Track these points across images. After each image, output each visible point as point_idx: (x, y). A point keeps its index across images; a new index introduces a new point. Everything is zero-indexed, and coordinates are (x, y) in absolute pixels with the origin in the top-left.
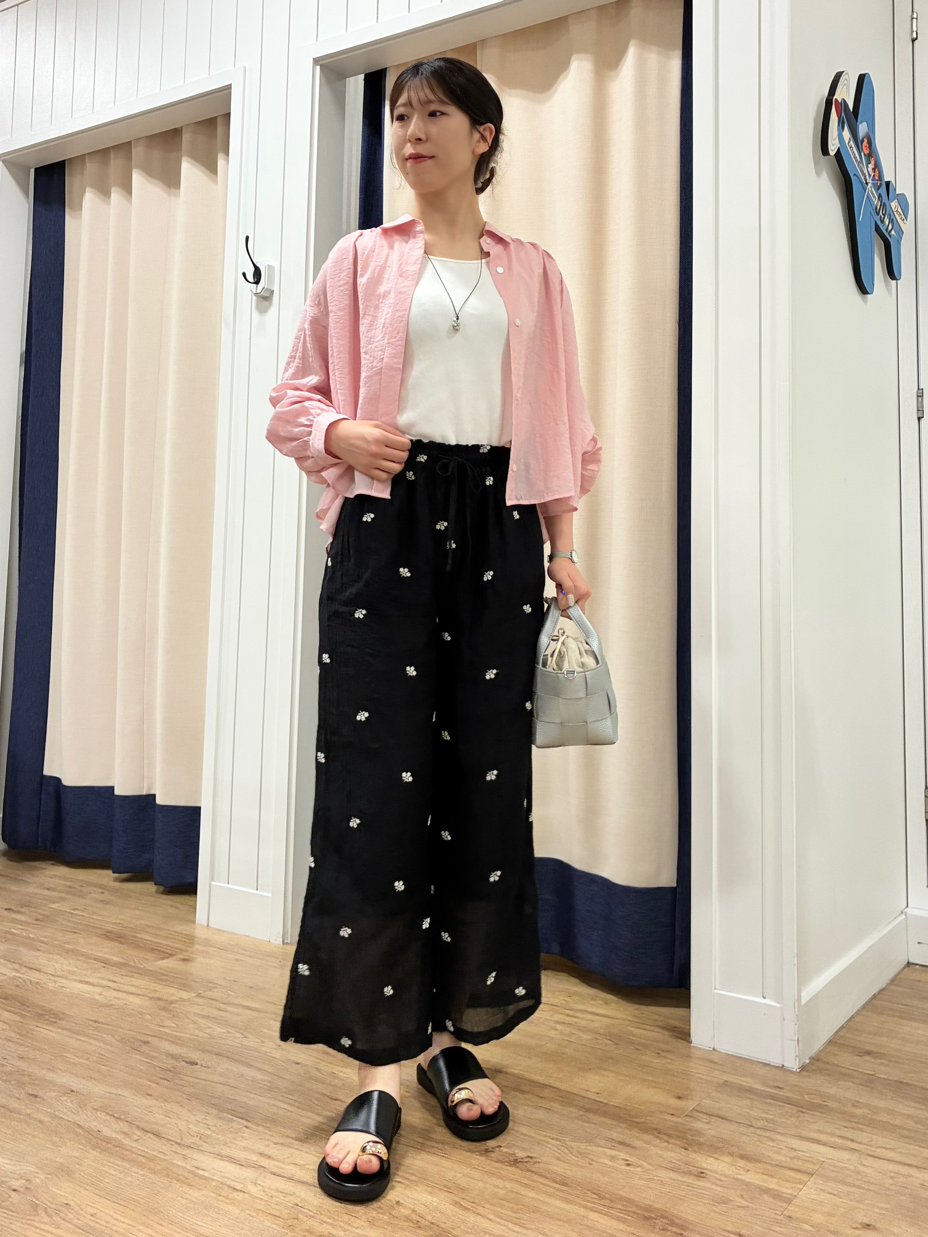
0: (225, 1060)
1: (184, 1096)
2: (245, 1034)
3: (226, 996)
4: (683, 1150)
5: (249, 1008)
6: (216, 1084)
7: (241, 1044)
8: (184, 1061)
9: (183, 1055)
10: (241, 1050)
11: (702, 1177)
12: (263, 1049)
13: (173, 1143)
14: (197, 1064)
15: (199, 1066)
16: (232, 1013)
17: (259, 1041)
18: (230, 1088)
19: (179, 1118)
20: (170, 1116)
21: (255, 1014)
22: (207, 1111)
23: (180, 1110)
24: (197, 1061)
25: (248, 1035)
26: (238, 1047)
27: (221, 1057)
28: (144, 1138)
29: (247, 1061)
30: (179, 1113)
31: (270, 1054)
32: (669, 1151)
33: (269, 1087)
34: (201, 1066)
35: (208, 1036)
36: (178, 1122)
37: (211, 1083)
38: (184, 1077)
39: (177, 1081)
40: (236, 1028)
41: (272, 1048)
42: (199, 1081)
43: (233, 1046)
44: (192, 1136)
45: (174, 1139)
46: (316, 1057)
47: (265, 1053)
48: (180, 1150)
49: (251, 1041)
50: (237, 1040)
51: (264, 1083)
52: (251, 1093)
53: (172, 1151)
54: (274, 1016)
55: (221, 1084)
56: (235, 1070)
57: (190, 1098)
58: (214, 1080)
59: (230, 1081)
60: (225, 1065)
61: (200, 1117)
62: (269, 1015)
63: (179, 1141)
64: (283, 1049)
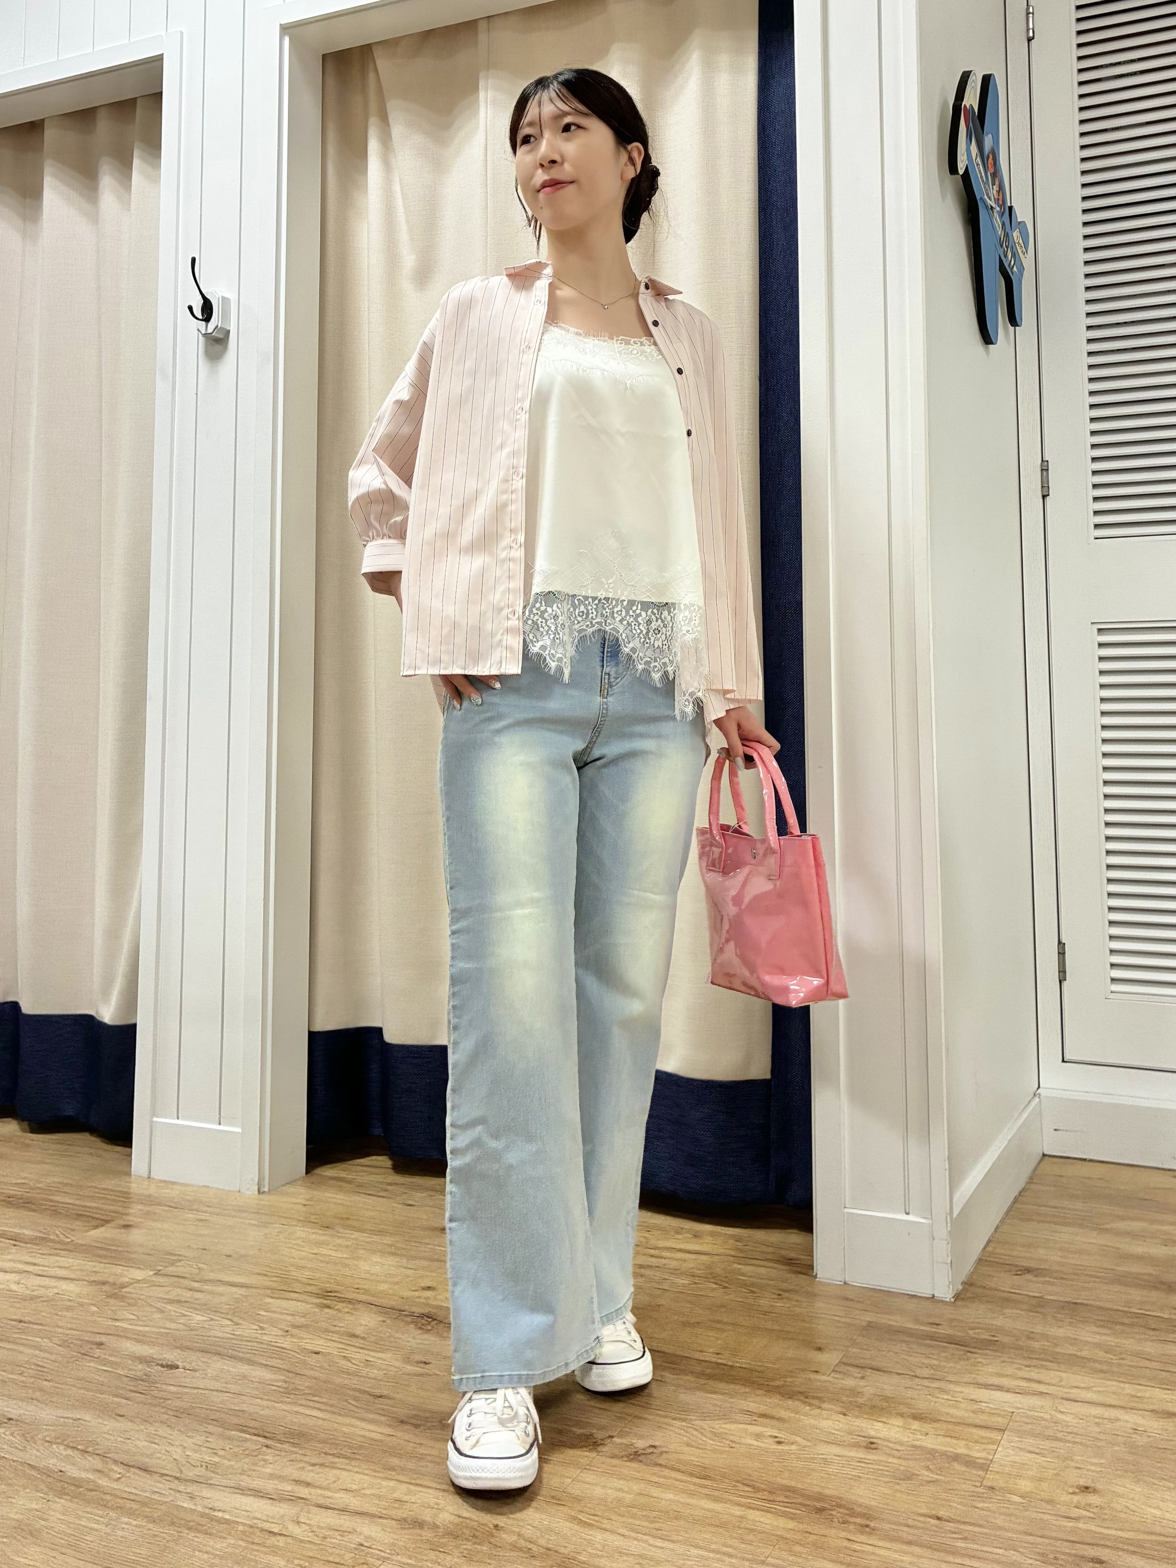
0: (215, 1358)
1: (171, 1413)
2: (236, 1320)
3: (197, 1271)
4: (841, 1416)
6: (208, 1392)
7: (234, 1334)
9: (155, 1356)
10: (234, 1342)
11: (873, 1448)
12: (265, 1338)
13: (168, 1478)
14: (177, 1367)
15: (181, 1370)
16: (211, 1293)
17: (256, 1327)
19: (170, 1443)
20: (156, 1441)
21: (242, 1291)
22: (204, 1430)
23: (170, 1432)
24: (177, 1363)
25: (241, 1322)
26: (230, 1338)
27: (209, 1355)
28: (129, 1475)
29: (247, 1356)
30: (168, 1436)
31: (276, 1344)
32: (824, 1419)
33: (283, 1388)
34: (184, 1368)
35: (184, 1328)
36: (170, 1448)
37: (203, 1392)
38: (164, 1387)
39: (155, 1393)
40: (222, 1313)
41: (277, 1336)
42: (187, 1390)
43: (223, 1338)
44: (194, 1466)
45: (170, 1473)
46: (340, 1342)
47: (269, 1343)
48: (181, 1488)
49: (248, 1330)
50: (227, 1329)
51: (276, 1384)
52: (262, 1399)
53: (171, 1489)
54: (269, 1291)
55: (217, 1391)
56: (234, 1370)
57: (178, 1414)
58: (209, 1387)
59: (229, 1386)
60: (217, 1365)
61: (199, 1439)
62: (262, 1292)
63: (178, 1475)
64: (292, 1336)
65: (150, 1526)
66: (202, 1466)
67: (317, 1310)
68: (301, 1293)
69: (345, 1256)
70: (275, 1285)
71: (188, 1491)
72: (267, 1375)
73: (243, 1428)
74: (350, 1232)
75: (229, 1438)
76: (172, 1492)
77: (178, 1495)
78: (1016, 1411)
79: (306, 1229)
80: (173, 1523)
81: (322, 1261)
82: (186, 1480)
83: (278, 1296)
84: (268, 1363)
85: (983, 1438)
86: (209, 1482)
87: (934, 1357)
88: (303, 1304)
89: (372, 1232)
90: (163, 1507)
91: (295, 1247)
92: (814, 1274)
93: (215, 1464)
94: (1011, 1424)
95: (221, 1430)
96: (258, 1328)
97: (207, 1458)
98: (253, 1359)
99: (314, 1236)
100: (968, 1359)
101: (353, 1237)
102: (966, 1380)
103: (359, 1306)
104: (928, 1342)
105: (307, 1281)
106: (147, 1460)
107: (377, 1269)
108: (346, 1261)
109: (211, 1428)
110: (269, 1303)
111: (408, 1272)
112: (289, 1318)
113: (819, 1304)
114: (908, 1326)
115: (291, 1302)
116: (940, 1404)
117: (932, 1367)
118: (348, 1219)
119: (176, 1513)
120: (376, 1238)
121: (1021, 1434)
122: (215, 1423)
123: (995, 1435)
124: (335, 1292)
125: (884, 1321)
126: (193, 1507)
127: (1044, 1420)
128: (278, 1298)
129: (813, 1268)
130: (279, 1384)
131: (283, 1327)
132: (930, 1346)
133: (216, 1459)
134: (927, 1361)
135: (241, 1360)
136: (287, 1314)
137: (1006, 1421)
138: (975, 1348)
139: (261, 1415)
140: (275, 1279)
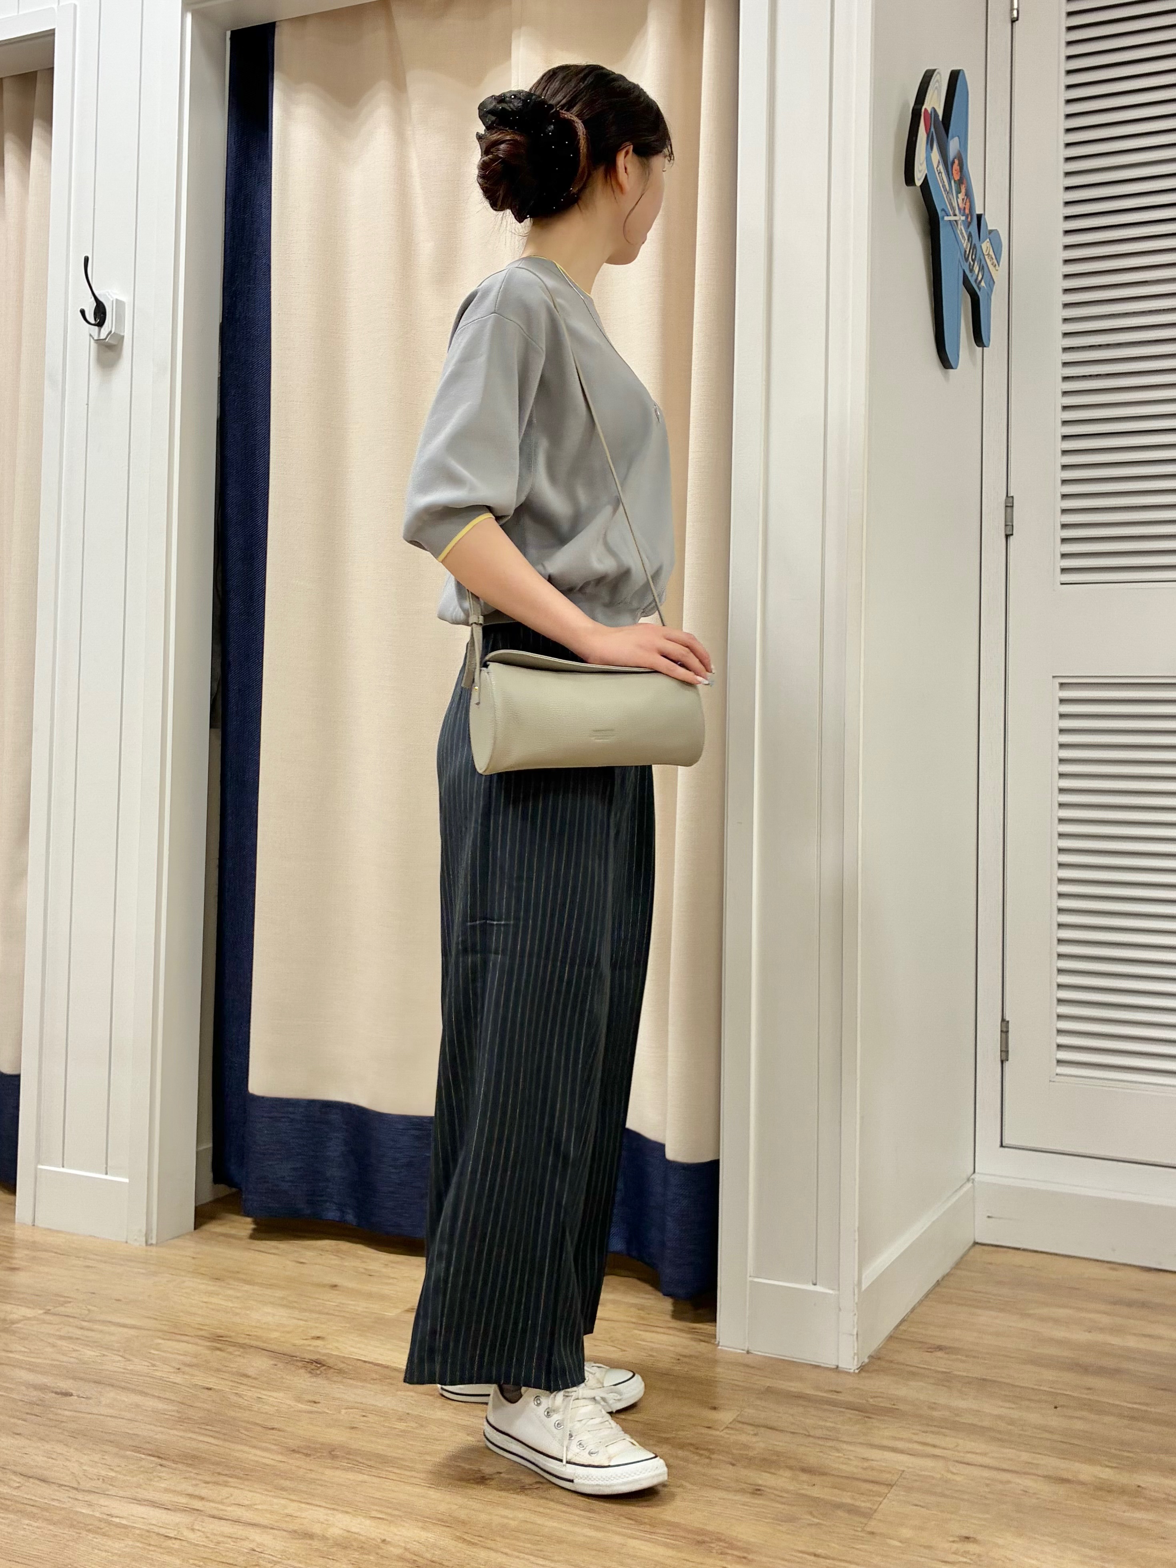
0: (108, 1389)
1: (65, 1433)
2: (127, 1356)
3: (88, 1312)
4: (731, 1466)
5: (124, 1326)
6: (103, 1417)
7: (125, 1369)
8: (52, 1392)
9: (49, 1385)
10: (128, 1376)
11: (761, 1495)
12: (158, 1374)
13: (65, 1488)
14: (71, 1395)
15: (76, 1397)
16: (100, 1331)
17: (146, 1364)
18: (124, 1421)
19: (67, 1459)
20: (53, 1457)
23: (66, 1450)
24: (71, 1391)
25: (131, 1358)
26: (121, 1372)
27: (102, 1386)
28: (26, 1484)
29: (139, 1388)
30: (65, 1453)
31: (168, 1379)
32: (713, 1468)
33: (176, 1417)
34: (78, 1396)
35: (77, 1361)
36: (67, 1463)
37: (97, 1416)
38: (59, 1411)
39: (51, 1416)
40: (112, 1349)
41: (169, 1372)
42: (81, 1415)
43: (115, 1372)
44: (91, 1479)
45: (66, 1484)
46: (235, 1382)
47: (161, 1378)
48: (80, 1496)
49: (139, 1365)
50: (118, 1364)
51: (169, 1413)
52: (156, 1426)
53: (69, 1497)
54: (160, 1334)
55: (111, 1416)
56: (126, 1400)
57: (74, 1435)
58: (102, 1413)
59: (123, 1413)
60: (110, 1395)
61: (97, 1457)
62: (150, 1333)
63: (75, 1485)
64: (184, 1373)
65: (51, 1527)
66: (98, 1479)
67: (208, 1352)
68: (192, 1336)
69: (236, 1305)
70: (165, 1328)
71: (86, 1499)
72: (160, 1406)
73: (137, 1449)
74: (241, 1284)
75: (124, 1457)
76: (70, 1500)
77: (76, 1502)
78: (906, 1469)
79: (195, 1280)
80: (72, 1526)
81: (213, 1309)
82: (84, 1491)
83: (168, 1338)
84: (160, 1395)
85: (871, 1491)
86: (107, 1493)
87: (830, 1420)
88: (195, 1346)
89: (261, 1285)
90: (63, 1512)
91: (185, 1295)
92: (717, 1342)
93: (112, 1478)
94: (900, 1480)
95: (115, 1450)
96: (149, 1365)
97: (103, 1473)
98: (145, 1390)
99: (202, 1287)
100: (866, 1422)
101: (243, 1288)
102: (859, 1441)
103: (252, 1350)
104: (826, 1407)
105: (197, 1326)
106: (45, 1472)
107: (270, 1319)
108: (238, 1311)
109: (106, 1448)
110: (159, 1344)
111: (302, 1323)
112: (181, 1357)
113: (719, 1370)
114: (808, 1392)
115: (182, 1344)
116: (833, 1460)
117: (828, 1429)
118: (238, 1272)
119: (75, 1517)
120: (268, 1292)
121: (909, 1489)
122: (110, 1443)
123: (883, 1489)
124: (226, 1337)
125: (783, 1387)
126: (91, 1513)
127: (933, 1478)
128: (168, 1340)
129: (715, 1338)
130: (173, 1413)
131: (174, 1364)
132: (825, 1410)
133: (113, 1474)
134: (822, 1423)
135: (134, 1391)
136: (178, 1354)
137: (895, 1478)
138: (872, 1413)
139: (156, 1439)
140: (164, 1323)
